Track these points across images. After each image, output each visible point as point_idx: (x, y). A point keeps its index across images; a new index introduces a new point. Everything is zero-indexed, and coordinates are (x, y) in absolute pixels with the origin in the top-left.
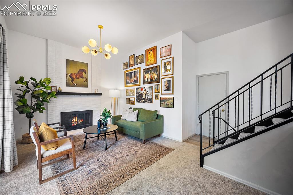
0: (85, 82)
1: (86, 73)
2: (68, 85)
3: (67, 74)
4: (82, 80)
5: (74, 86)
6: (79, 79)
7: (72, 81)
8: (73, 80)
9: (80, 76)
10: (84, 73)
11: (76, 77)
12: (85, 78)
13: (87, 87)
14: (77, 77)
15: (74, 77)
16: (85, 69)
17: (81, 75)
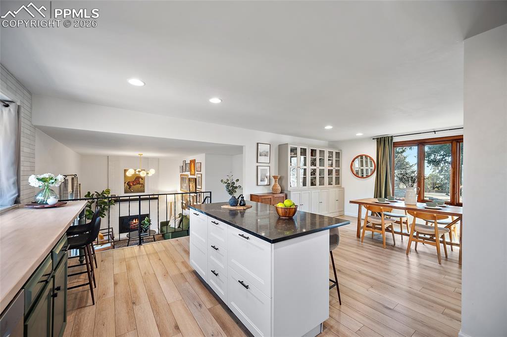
0: (142, 187)
1: (142, 180)
2: (126, 192)
3: (125, 183)
5: (131, 192)
8: (130, 187)
9: (137, 183)
11: (133, 183)
12: (142, 184)
13: (144, 192)
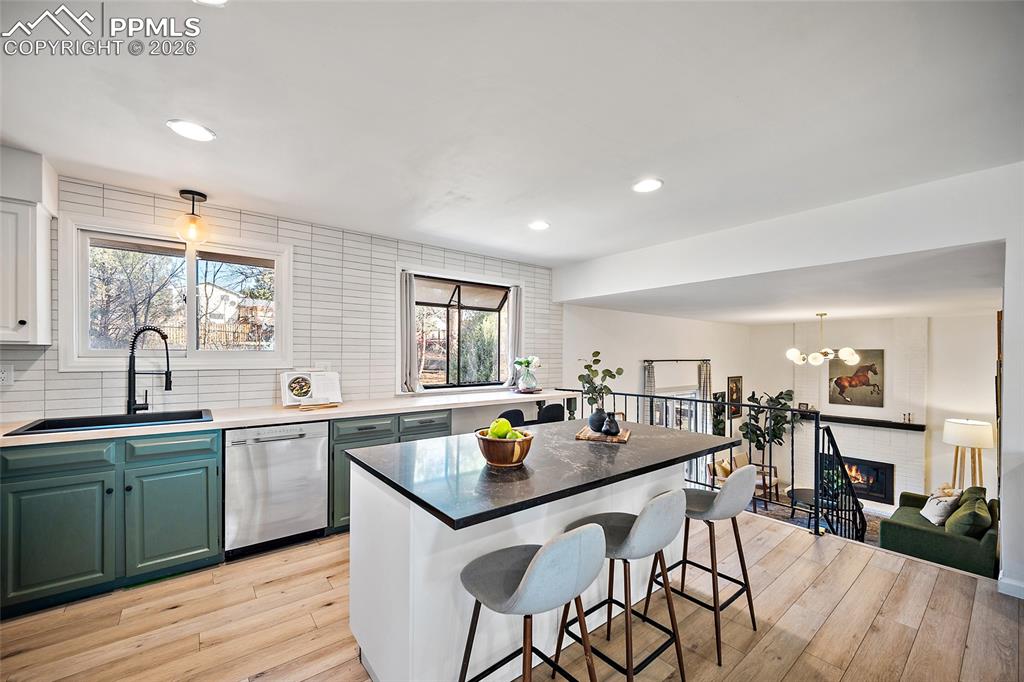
0: (875, 394)
1: (876, 373)
2: (832, 401)
4: (865, 389)
5: (846, 402)
6: (859, 387)
7: (842, 392)
8: (842, 389)
9: (860, 382)
10: (870, 374)
12: (874, 385)
13: (882, 406)
14: (854, 383)
15: (847, 384)
16: (874, 365)
17: (863, 379)
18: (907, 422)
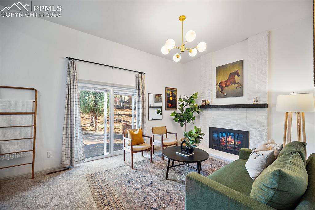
0: (239, 89)
1: (239, 76)
2: (218, 96)
3: (217, 84)
4: (234, 86)
5: (224, 96)
6: (230, 86)
7: (222, 91)
8: (222, 89)
9: (231, 82)
10: (236, 76)
11: (226, 84)
12: (238, 83)
13: (242, 96)
14: (228, 84)
15: (224, 85)
16: (238, 70)
17: (232, 80)
18: (256, 103)
